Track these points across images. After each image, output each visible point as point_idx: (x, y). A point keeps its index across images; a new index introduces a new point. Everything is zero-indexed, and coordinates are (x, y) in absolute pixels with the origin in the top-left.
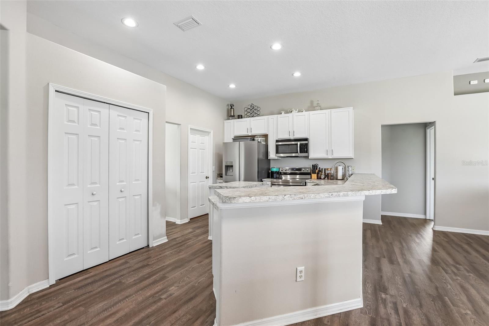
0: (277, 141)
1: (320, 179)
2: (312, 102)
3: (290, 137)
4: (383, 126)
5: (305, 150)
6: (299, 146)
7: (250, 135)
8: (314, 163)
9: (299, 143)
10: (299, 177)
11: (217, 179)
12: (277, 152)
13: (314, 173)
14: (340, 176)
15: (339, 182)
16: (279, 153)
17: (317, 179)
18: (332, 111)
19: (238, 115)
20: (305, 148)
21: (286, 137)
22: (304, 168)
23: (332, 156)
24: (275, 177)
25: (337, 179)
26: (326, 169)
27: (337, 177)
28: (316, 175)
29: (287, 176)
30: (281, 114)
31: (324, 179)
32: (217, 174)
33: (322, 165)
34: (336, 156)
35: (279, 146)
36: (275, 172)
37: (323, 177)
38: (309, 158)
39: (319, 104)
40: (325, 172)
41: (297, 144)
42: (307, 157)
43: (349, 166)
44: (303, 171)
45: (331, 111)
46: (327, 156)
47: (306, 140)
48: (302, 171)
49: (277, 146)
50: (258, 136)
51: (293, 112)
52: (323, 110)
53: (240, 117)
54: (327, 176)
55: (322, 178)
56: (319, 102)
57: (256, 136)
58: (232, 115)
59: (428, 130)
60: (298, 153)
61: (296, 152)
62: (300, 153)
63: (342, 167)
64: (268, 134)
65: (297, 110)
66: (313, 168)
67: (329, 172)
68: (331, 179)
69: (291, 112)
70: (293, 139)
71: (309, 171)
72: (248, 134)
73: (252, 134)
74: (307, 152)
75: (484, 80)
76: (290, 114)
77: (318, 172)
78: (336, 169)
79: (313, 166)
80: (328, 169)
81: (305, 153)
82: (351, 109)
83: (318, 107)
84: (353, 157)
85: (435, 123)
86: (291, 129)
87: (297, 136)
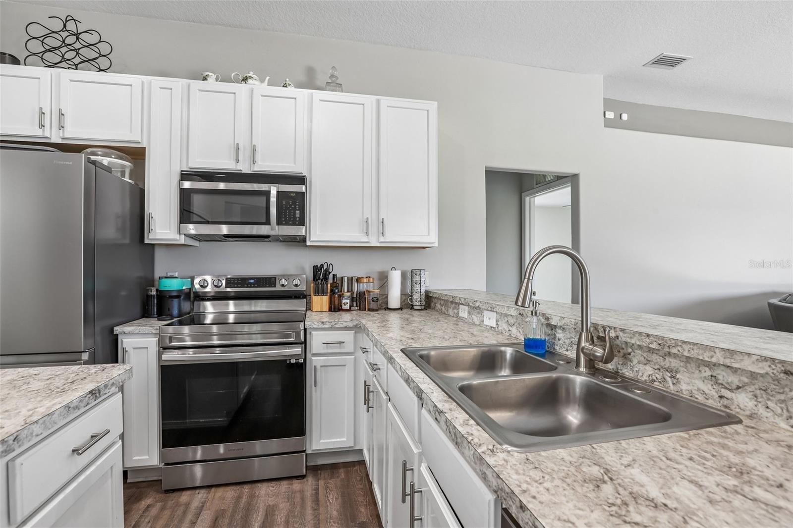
0: (187, 176)
1: (341, 310)
2: (311, 72)
3: (238, 168)
5: (295, 214)
6: (273, 199)
7: (55, 140)
8: (320, 259)
9: (273, 190)
10: (266, 306)
12: (186, 215)
13: (319, 292)
14: (395, 297)
15: (395, 317)
16: (192, 220)
17: (330, 310)
18: (382, 102)
20: (294, 209)
21: (227, 164)
22: (287, 277)
23: (382, 239)
24: (174, 315)
25: (387, 309)
26: (354, 280)
27: (387, 303)
28: (326, 298)
29: (228, 305)
30: (205, 79)
31: (349, 310)
33: (343, 268)
34: (393, 237)
35: (194, 197)
36: (174, 294)
37: (346, 302)
38: (308, 243)
39: (338, 78)
40: (350, 290)
41: (267, 194)
42: (301, 241)
43: (420, 270)
44: (283, 285)
45: (378, 101)
46: (365, 239)
47: (301, 180)
48: (278, 288)
49: (185, 196)
50: (99, 151)
51: (250, 81)
54: (361, 302)
55: (344, 307)
56: (336, 73)
57: (89, 149)
59: (528, 199)
60: (269, 224)
61: (268, 222)
62: (279, 223)
63: (400, 271)
64: (145, 148)
65: (268, 78)
66: (315, 278)
67: (363, 287)
68: (371, 307)
69: (245, 80)
70: (250, 172)
71: (303, 287)
72: (47, 134)
73: (66, 135)
74: (302, 222)
75: (621, 115)
76: (243, 85)
77: (332, 291)
78: (384, 279)
79: (316, 269)
80: (358, 280)
81: (294, 224)
82: (433, 106)
83: (334, 85)
84: (436, 245)
85: (573, 180)
86: (242, 139)
87: (267, 165)
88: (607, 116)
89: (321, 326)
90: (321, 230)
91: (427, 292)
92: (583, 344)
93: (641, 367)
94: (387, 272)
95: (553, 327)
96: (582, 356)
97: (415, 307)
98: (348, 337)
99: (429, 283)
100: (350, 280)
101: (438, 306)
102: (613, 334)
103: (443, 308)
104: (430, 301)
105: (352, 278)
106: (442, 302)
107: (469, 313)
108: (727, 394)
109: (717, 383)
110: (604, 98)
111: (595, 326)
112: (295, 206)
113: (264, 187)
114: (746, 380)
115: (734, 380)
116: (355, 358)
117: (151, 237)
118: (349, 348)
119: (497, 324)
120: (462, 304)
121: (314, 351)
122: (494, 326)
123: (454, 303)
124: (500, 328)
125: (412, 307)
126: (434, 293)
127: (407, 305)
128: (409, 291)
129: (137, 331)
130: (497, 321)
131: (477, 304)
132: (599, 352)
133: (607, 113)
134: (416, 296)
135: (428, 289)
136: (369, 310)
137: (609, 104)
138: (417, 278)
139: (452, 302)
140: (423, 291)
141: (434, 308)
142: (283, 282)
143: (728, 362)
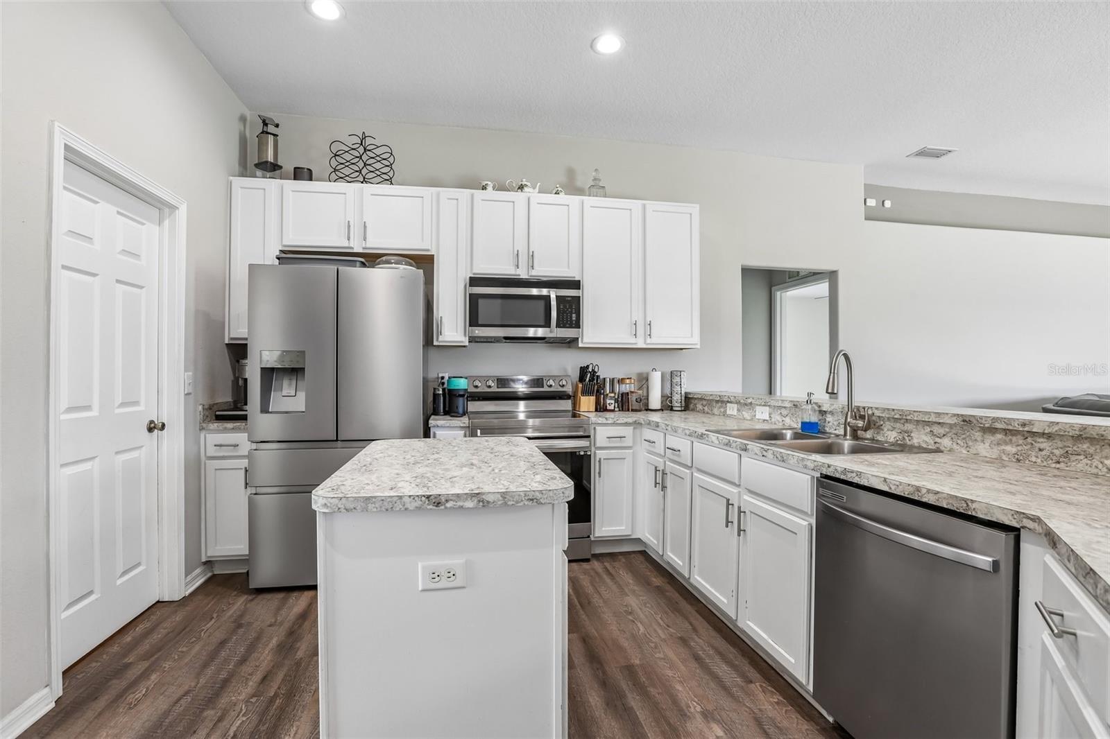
0: (474, 281)
1: (606, 410)
2: (571, 173)
3: (518, 273)
4: (747, 272)
5: (571, 317)
6: (554, 303)
7: (359, 249)
8: (587, 360)
9: (553, 294)
10: (526, 406)
11: (202, 429)
12: (474, 319)
13: (586, 392)
14: (655, 401)
15: (655, 417)
16: (480, 323)
17: (596, 410)
18: (647, 206)
19: (295, 168)
20: (571, 312)
21: (504, 269)
22: (554, 377)
23: (649, 341)
24: (461, 410)
25: (648, 410)
26: (616, 381)
27: (647, 404)
28: (593, 399)
29: (517, 405)
30: (484, 188)
31: (613, 411)
32: (200, 408)
33: (607, 369)
34: (658, 340)
35: (481, 301)
36: (460, 393)
37: (611, 403)
38: (580, 345)
39: (600, 180)
40: (612, 391)
41: (547, 298)
42: (571, 343)
44: (551, 386)
45: (644, 206)
46: (632, 340)
47: (576, 285)
48: (546, 389)
49: (474, 301)
50: (393, 259)
51: (526, 189)
52: (609, 198)
53: (301, 174)
54: (624, 403)
55: (608, 407)
56: (600, 177)
57: (384, 258)
59: (778, 293)
60: (550, 327)
61: (547, 324)
62: (558, 326)
63: (660, 373)
64: (433, 255)
65: (539, 184)
66: (582, 379)
67: (625, 388)
68: (634, 408)
69: (521, 188)
70: (527, 277)
71: (569, 389)
72: (352, 245)
73: (368, 246)
74: (577, 325)
75: (883, 202)
76: (519, 193)
77: (598, 391)
78: (644, 380)
79: (583, 371)
80: (621, 381)
81: (571, 327)
82: (695, 209)
83: (597, 189)
84: (698, 347)
85: (832, 276)
86: (521, 246)
87: (544, 270)
88: (868, 204)
89: (605, 421)
90: (592, 332)
91: (686, 393)
92: (849, 420)
93: (889, 433)
94: (648, 374)
95: (823, 413)
96: (848, 428)
97: (675, 409)
98: (627, 431)
99: (689, 385)
100: (612, 381)
101: (699, 407)
102: (870, 412)
103: (706, 408)
104: (689, 403)
105: (613, 379)
106: (705, 403)
107: (738, 410)
108: (938, 440)
109: (934, 435)
110: (865, 184)
111: (858, 408)
112: (572, 309)
113: (544, 292)
114: (947, 430)
115: (941, 431)
116: (633, 452)
117: (441, 338)
118: (628, 442)
119: (770, 417)
120: (731, 402)
121: (598, 445)
122: (768, 418)
123: (722, 401)
124: (773, 420)
125: (671, 409)
126: (695, 394)
127: (667, 406)
128: (668, 392)
129: (448, 425)
130: (770, 414)
131: (749, 401)
132: (860, 423)
133: (868, 200)
134: (676, 397)
135: (687, 391)
136: (632, 410)
137: (870, 190)
138: (677, 379)
139: (717, 402)
140: (683, 393)
141: (693, 410)
142: (551, 382)
143: (937, 420)
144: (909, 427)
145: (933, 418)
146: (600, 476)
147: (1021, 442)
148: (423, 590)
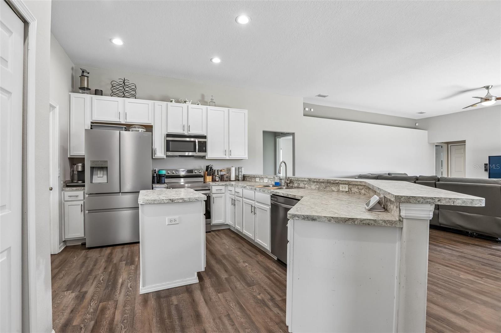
0: (168, 135)
1: (216, 181)
2: (203, 96)
3: (184, 133)
4: (265, 133)
5: (203, 149)
6: (197, 143)
7: (124, 123)
8: (208, 164)
9: (197, 140)
11: (63, 190)
12: (168, 149)
13: (208, 175)
14: (233, 177)
15: (233, 183)
16: (170, 150)
17: (212, 181)
18: (230, 110)
19: (96, 90)
20: (203, 147)
21: (179, 131)
23: (230, 157)
24: (163, 182)
25: (230, 181)
26: (219, 171)
27: (230, 179)
28: (211, 177)
30: (171, 101)
31: (218, 181)
32: (62, 182)
33: (216, 167)
34: (233, 156)
35: (170, 143)
36: (163, 175)
37: (217, 179)
38: (206, 158)
39: (213, 100)
40: (218, 174)
41: (195, 142)
42: (203, 157)
43: (241, 167)
44: (196, 173)
45: (229, 110)
46: (224, 157)
47: (205, 137)
48: (194, 174)
49: (168, 142)
50: (137, 126)
51: (187, 103)
52: (217, 106)
53: (98, 92)
54: (222, 178)
55: (216, 180)
56: (213, 98)
57: (133, 126)
58: (86, 86)
59: (278, 139)
60: (195, 152)
61: (195, 151)
62: (198, 152)
63: (234, 168)
64: (152, 125)
65: (191, 101)
66: (207, 170)
67: (222, 173)
68: (225, 180)
69: (185, 102)
70: (187, 134)
71: (202, 174)
72: (120, 121)
73: (127, 121)
74: (205, 151)
75: (311, 109)
76: (184, 104)
77: (213, 174)
78: (229, 170)
79: (207, 167)
80: (221, 171)
81: (203, 152)
82: (246, 111)
83: (212, 103)
84: (247, 159)
85: (293, 134)
86: (185, 123)
87: (193, 132)
88: (306, 110)
89: (215, 184)
90: (211, 153)
91: (243, 175)
92: (286, 181)
93: (295, 184)
94: (230, 168)
95: (281, 179)
96: (286, 183)
97: (240, 180)
98: (223, 188)
99: (244, 172)
100: (218, 171)
101: (248, 179)
102: (291, 179)
103: (250, 180)
104: (244, 178)
105: (218, 170)
106: (249, 178)
107: (259, 180)
110: (304, 103)
111: (289, 178)
112: (203, 145)
113: (192, 139)
115: (305, 183)
116: (225, 195)
117: (156, 156)
118: (223, 191)
120: (257, 177)
121: (213, 192)
122: (267, 182)
123: (254, 177)
125: (238, 180)
126: (246, 175)
127: (237, 179)
128: (237, 174)
129: (160, 187)
130: (268, 181)
131: (262, 177)
132: (288, 182)
133: (306, 108)
134: (240, 176)
135: (244, 174)
136: (225, 181)
138: (240, 170)
139: (253, 177)
140: (242, 175)
141: (246, 180)
142: (196, 171)
144: (299, 182)
145: (303, 180)
146: (214, 203)
147: (319, 184)
148: (168, 225)
